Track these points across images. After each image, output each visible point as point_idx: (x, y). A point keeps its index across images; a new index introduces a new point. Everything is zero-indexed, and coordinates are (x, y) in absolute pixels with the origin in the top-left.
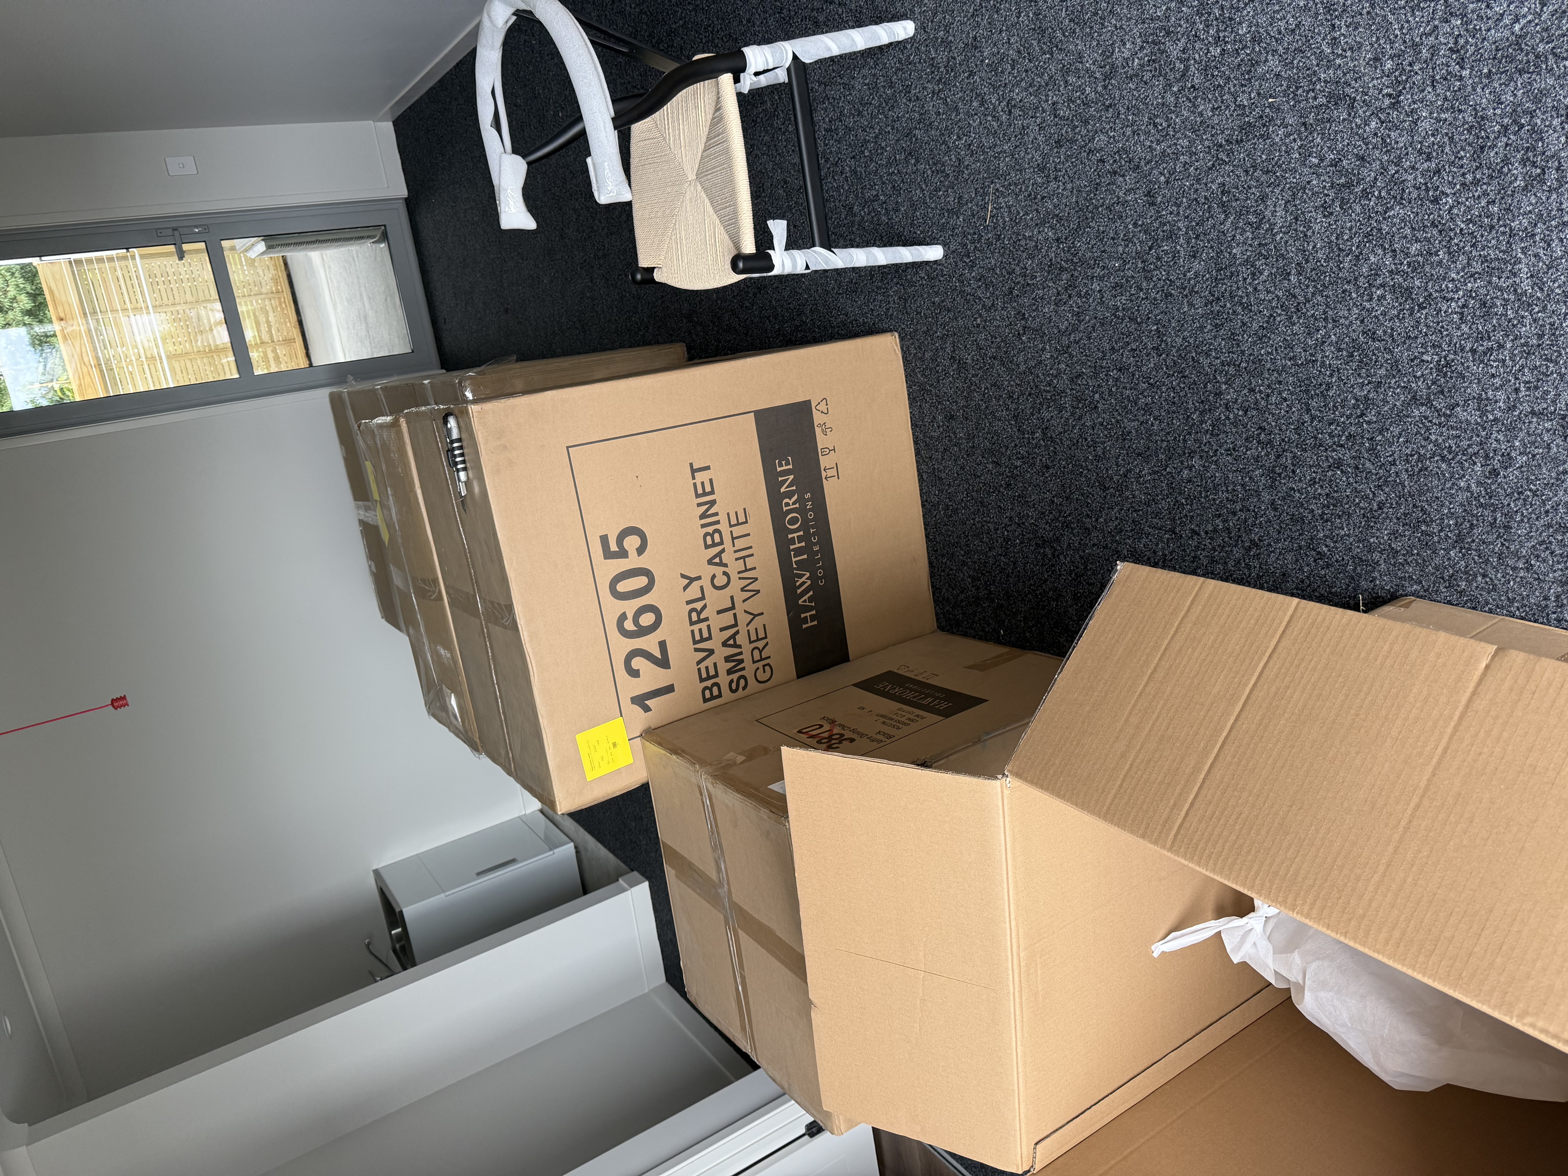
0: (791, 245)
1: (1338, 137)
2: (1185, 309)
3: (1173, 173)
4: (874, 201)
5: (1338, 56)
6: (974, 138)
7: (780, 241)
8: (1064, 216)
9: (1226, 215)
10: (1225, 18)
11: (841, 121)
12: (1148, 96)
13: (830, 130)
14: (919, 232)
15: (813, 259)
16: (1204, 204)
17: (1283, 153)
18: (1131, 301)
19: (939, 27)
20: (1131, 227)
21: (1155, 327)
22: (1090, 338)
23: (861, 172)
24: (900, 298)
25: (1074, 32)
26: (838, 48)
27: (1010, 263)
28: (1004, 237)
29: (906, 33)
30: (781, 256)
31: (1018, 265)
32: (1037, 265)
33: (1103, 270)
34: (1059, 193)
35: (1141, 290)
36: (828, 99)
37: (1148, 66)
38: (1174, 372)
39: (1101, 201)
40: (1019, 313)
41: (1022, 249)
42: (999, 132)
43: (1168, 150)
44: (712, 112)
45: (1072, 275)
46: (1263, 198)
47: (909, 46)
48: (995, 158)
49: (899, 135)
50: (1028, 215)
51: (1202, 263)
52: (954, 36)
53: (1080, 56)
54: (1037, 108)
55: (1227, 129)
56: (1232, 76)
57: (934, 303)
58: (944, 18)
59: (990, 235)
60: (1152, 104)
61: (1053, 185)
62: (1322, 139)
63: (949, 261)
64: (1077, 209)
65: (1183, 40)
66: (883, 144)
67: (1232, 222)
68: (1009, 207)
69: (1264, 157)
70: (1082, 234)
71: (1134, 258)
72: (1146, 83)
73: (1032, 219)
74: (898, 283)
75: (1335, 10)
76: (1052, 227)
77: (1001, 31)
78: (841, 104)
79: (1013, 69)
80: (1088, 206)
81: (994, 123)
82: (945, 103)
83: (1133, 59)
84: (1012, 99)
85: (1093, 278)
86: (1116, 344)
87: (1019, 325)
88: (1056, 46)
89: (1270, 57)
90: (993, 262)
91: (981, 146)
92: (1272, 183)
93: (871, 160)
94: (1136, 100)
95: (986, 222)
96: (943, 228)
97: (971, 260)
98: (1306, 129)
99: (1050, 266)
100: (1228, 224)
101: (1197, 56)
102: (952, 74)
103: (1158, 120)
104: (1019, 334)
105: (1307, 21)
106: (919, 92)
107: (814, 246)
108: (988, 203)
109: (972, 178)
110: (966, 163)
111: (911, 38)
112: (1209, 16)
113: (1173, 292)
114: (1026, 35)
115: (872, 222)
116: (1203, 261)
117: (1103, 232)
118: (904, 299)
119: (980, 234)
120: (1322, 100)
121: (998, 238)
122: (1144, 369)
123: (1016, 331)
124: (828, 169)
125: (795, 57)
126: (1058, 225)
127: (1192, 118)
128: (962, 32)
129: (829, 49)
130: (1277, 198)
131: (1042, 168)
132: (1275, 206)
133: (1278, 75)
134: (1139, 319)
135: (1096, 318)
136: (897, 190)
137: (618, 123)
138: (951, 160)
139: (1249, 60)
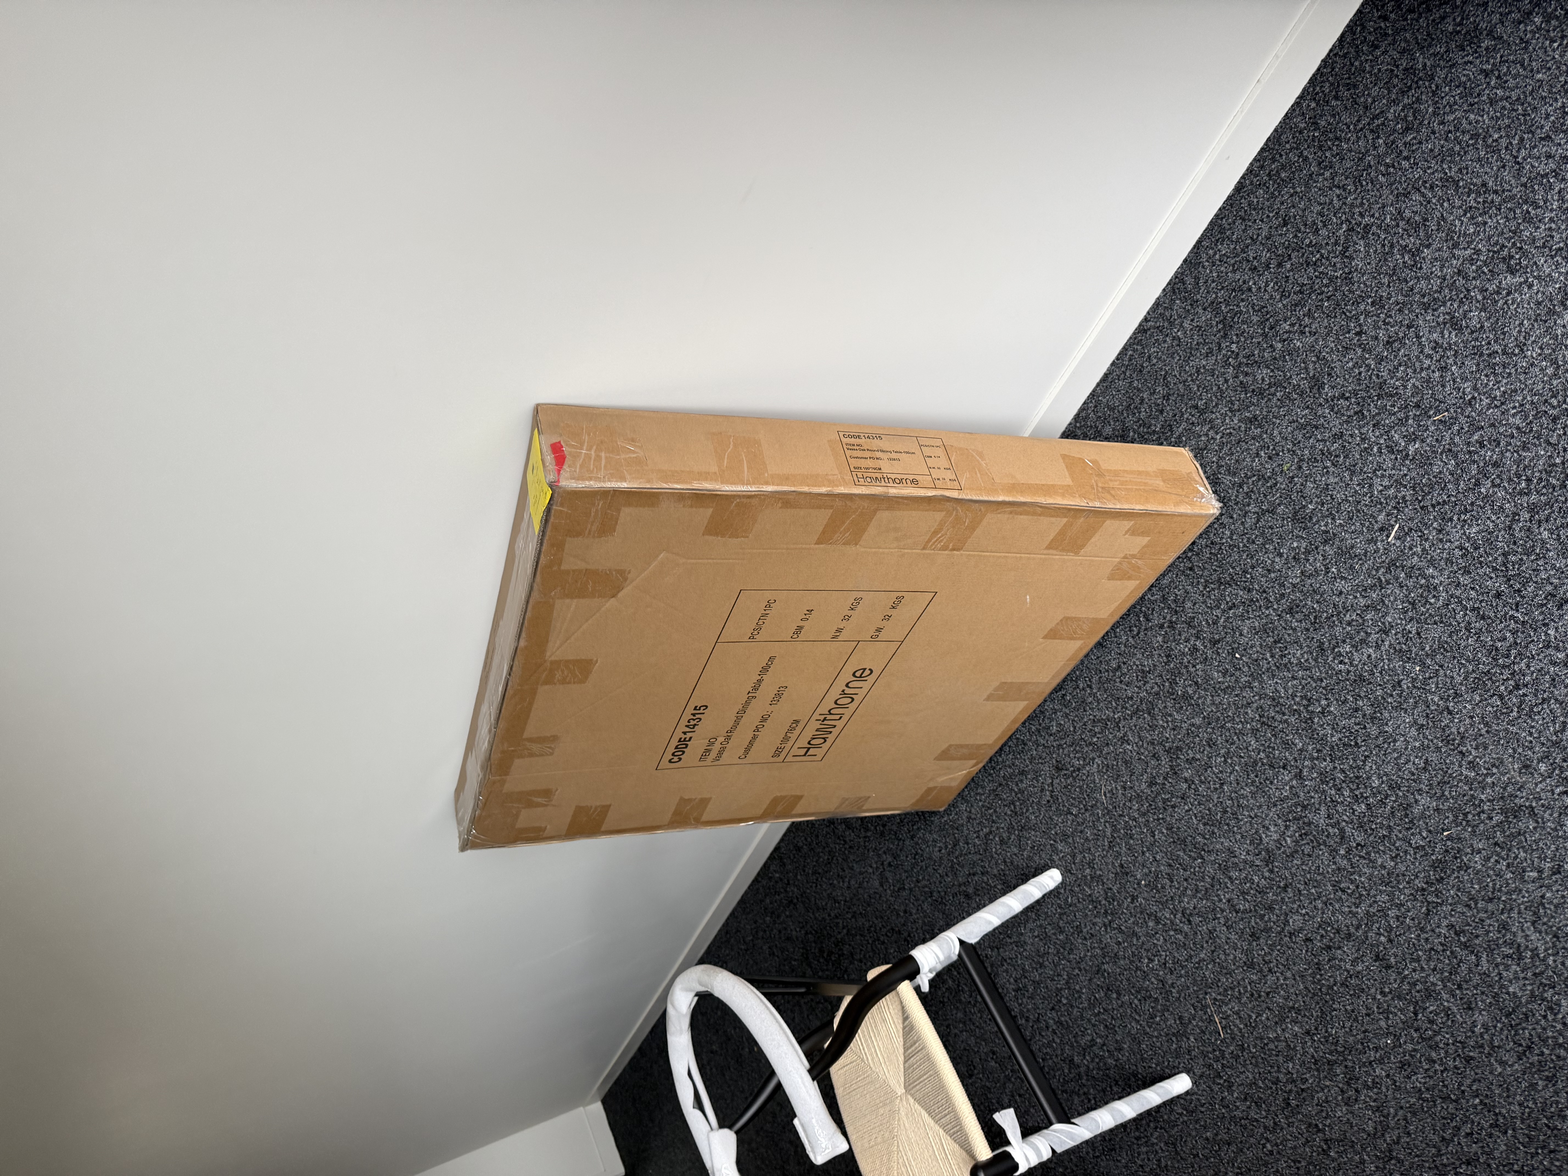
0: (1027, 1132)
1: (1541, 845)
2: (1499, 1070)
3: (1391, 930)
4: (1092, 1046)
5: (1486, 775)
6: (1166, 956)
7: (1015, 1133)
8: (1300, 1006)
9: (1476, 955)
10: (1351, 778)
11: (1026, 977)
12: (1319, 867)
13: (1019, 989)
14: (1154, 1066)
15: (1055, 1140)
16: (1444, 951)
17: (1494, 878)
18: (1431, 1077)
19: (1083, 866)
20: (1379, 997)
21: (1478, 1100)
22: (1409, 1134)
23: (1066, 1021)
24: (1166, 1144)
25: (1213, 833)
26: (998, 918)
27: (1270, 1072)
28: (1249, 1046)
29: (1054, 881)
30: (1021, 1149)
31: (1279, 1071)
32: (1301, 1066)
33: (1377, 1051)
34: (1282, 985)
35: (1434, 1062)
36: (1005, 960)
37: (1303, 840)
38: (1537, 1149)
39: (1332, 980)
40: (1310, 1125)
41: (1274, 1053)
42: (1187, 943)
43: (1371, 910)
44: (900, 1021)
45: (1346, 1067)
46: (1504, 927)
47: (1062, 891)
48: (1197, 968)
49: (1089, 975)
50: (1261, 1015)
51: (1483, 1013)
52: (1100, 870)
53: (1231, 852)
54: (1214, 910)
55: (1419, 872)
56: (1392, 824)
57: (1207, 1139)
58: (1084, 857)
59: (1232, 1048)
60: (1328, 872)
61: (1271, 978)
62: (1525, 852)
63: (1201, 1088)
64: (1310, 995)
65: (1322, 809)
66: (1077, 988)
67: (1488, 961)
68: (1237, 1013)
69: (1476, 886)
70: (1331, 1019)
71: (1404, 1029)
72: (1310, 856)
73: (1268, 1019)
74: (1156, 1128)
75: (1454, 740)
76: (1295, 1022)
77: (1143, 853)
78: (1019, 962)
79: (1172, 882)
80: (1320, 989)
81: (1179, 936)
82: (1121, 932)
83: (1284, 839)
84: (1185, 909)
85: (1370, 1063)
86: (1444, 1132)
87: (1318, 1139)
88: (1201, 851)
89: (1418, 797)
90: (1251, 1076)
91: (1176, 962)
92: (1503, 909)
93: (1072, 1006)
94: (1309, 873)
95: (1220, 1035)
96: (1178, 1055)
97: (1225, 1081)
98: (1502, 848)
99: (1315, 1064)
100: (1485, 965)
101: (1345, 818)
102: (1115, 903)
103: (1342, 885)
104: (1323, 1150)
105: (1433, 757)
106: (1091, 929)
107: (1051, 1124)
108: (1212, 1015)
109: (1183, 995)
110: (1170, 982)
111: (1062, 883)
112: (1335, 781)
113: (1471, 1054)
114: (1169, 849)
115: (1099, 1069)
116: (1483, 1010)
117: (1353, 1011)
118: (1172, 1144)
119: (1220, 1050)
120: (1497, 818)
121: (1243, 1049)
122: (1497, 1154)
123: (1319, 1147)
124: (1032, 1027)
125: (962, 942)
126: (1300, 1017)
127: (1376, 873)
128: (1107, 864)
129: (990, 923)
130: (1519, 922)
131: (1251, 965)
132: (1523, 931)
133: (1437, 810)
134: (1452, 1096)
135: (1401, 1108)
136: (1111, 1029)
137: (815, 1073)
138: (1152, 983)
139: (1399, 806)
